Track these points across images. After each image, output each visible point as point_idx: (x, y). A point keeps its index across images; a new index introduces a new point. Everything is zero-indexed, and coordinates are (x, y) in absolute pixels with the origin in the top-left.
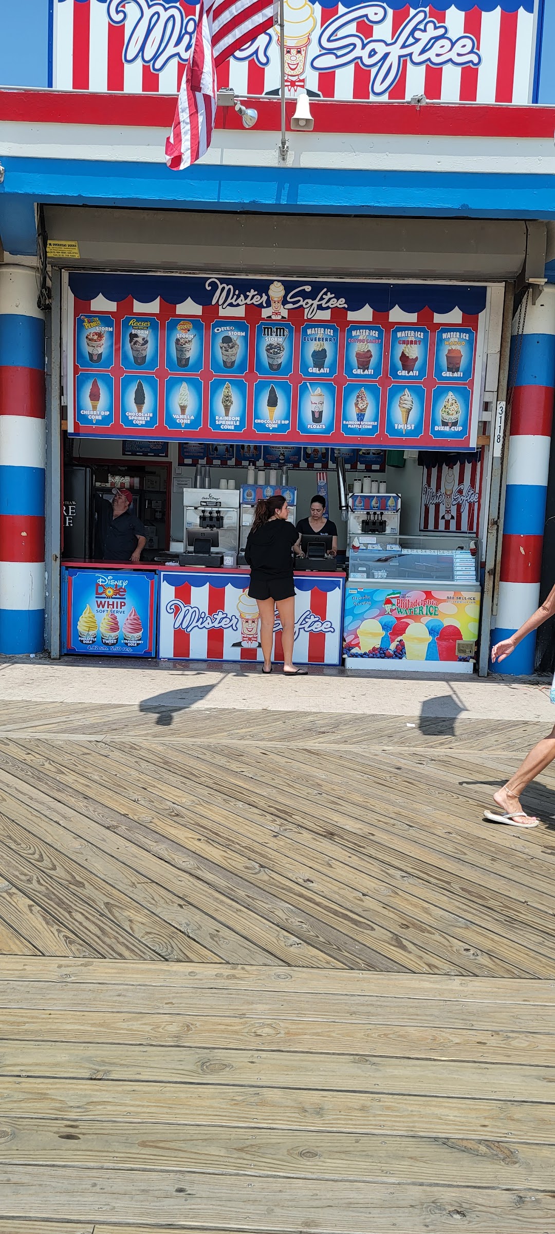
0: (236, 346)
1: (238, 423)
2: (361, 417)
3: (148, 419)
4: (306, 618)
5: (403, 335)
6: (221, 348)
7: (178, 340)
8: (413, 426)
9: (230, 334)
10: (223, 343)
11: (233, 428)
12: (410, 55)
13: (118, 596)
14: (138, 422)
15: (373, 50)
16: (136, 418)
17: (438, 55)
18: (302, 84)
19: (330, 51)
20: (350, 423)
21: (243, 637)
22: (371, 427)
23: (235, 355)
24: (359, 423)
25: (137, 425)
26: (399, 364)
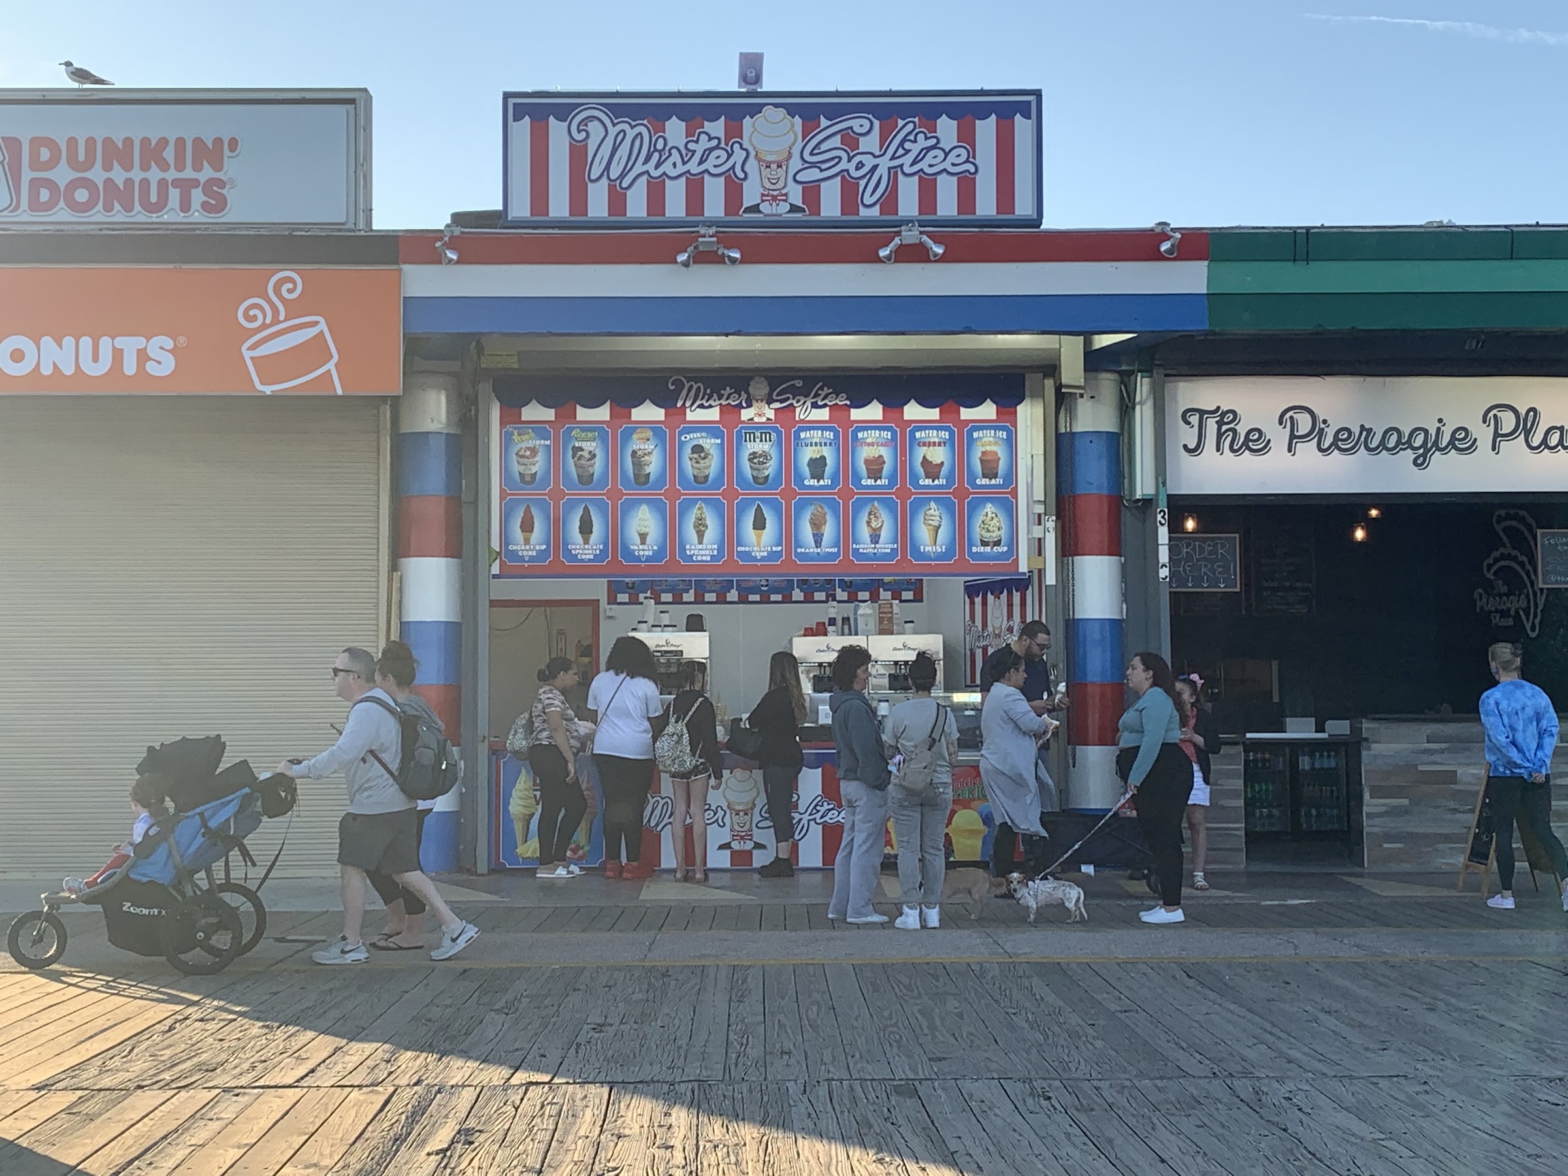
0: (710, 457)
1: (715, 553)
2: (875, 538)
3: (598, 552)
4: (816, 805)
5: (923, 435)
6: (691, 459)
7: (634, 452)
8: (944, 547)
9: (701, 442)
10: (693, 453)
11: (709, 558)
12: (901, 166)
14: (584, 557)
15: (860, 162)
16: (581, 551)
17: (930, 166)
18: (784, 198)
19: (813, 165)
20: (862, 546)
21: (733, 836)
22: (889, 551)
23: (708, 467)
24: (873, 546)
25: (582, 561)
26: (920, 471)
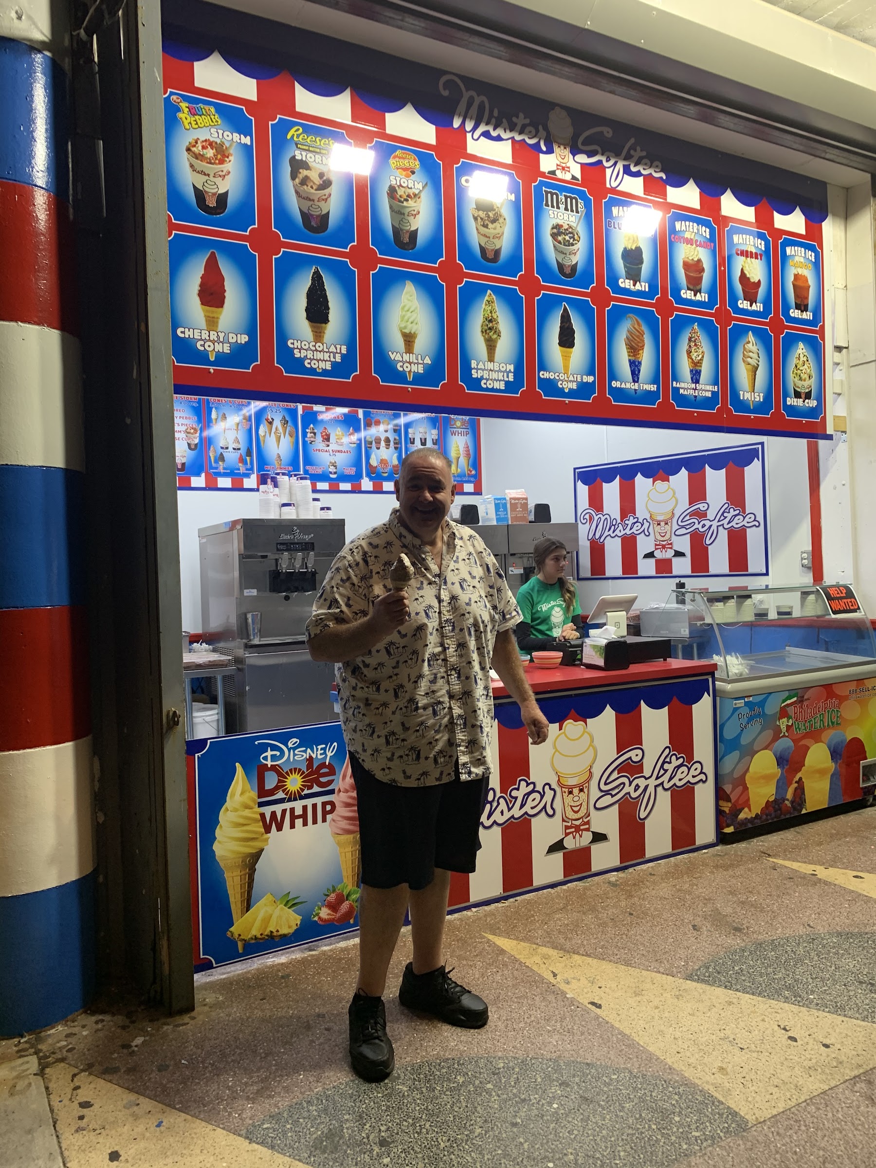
2: (696, 376)
11: (502, 387)
21: (567, 827)
23: (499, 237)
24: (693, 386)
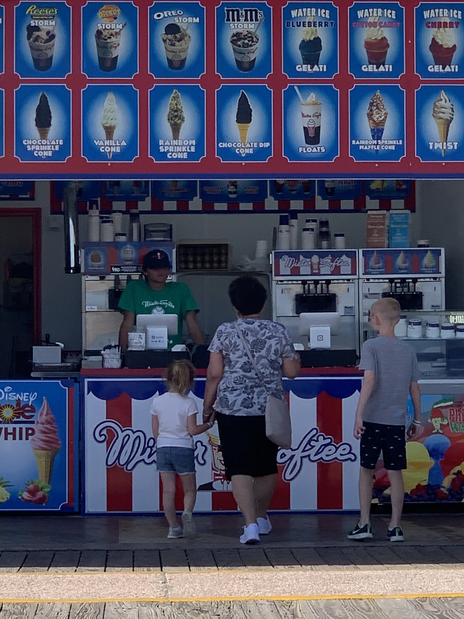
0: (186, 38)
1: (193, 149)
3: (57, 148)
4: (311, 440)
5: (433, 15)
6: (165, 41)
7: (99, 33)
8: (456, 144)
9: (176, 21)
10: (167, 33)
13: (22, 419)
14: (41, 154)
16: (37, 148)
20: (363, 142)
22: (393, 148)
25: (39, 158)
26: (429, 55)
